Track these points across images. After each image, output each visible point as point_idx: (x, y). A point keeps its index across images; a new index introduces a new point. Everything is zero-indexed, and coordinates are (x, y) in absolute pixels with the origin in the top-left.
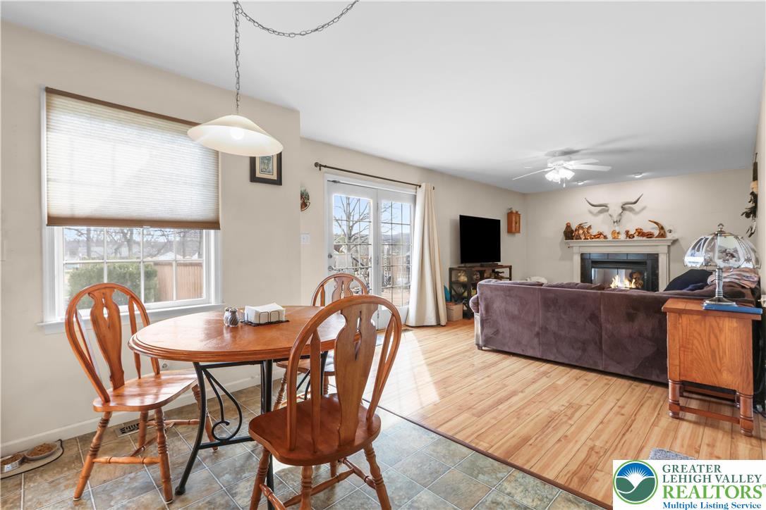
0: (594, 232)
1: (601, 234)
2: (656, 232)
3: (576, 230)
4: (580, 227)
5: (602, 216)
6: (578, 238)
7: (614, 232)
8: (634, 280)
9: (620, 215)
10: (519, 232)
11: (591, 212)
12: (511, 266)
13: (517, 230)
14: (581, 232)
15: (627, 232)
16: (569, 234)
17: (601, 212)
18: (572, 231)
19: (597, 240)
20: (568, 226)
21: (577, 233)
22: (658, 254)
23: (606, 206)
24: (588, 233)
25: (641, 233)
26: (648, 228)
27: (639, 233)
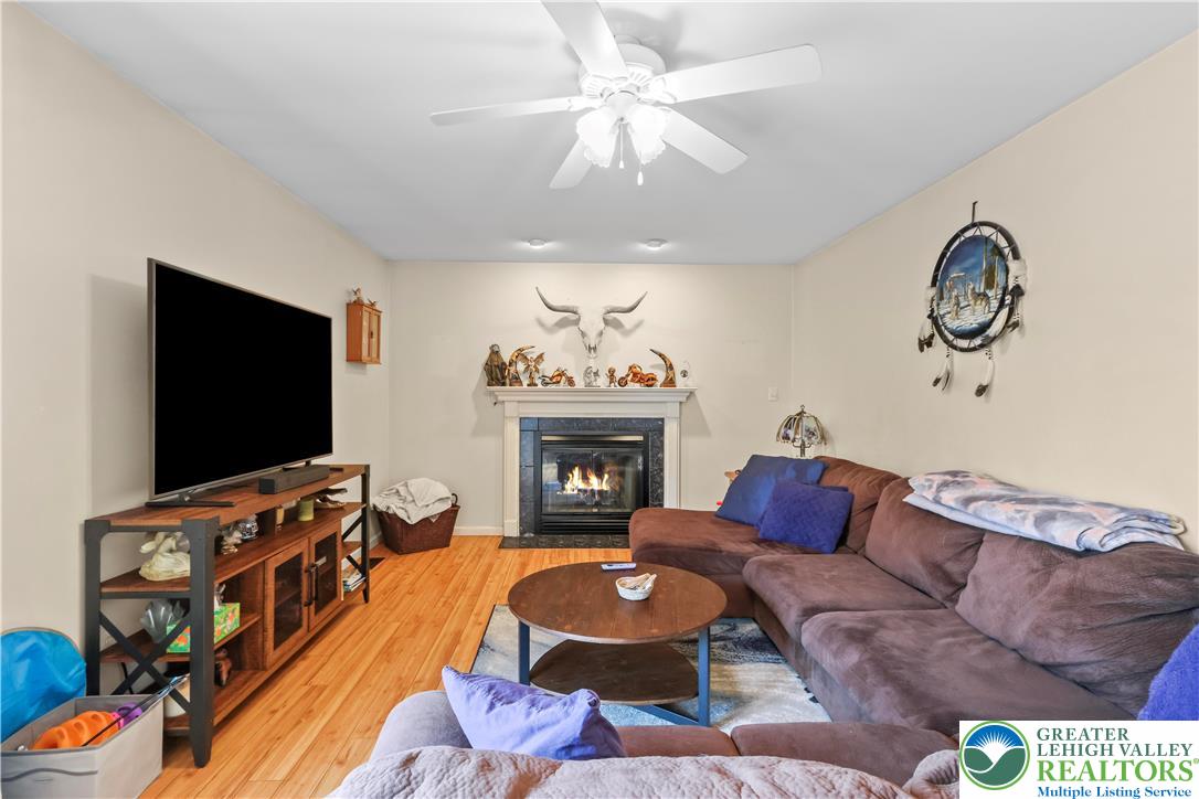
0: (548, 368)
1: (562, 374)
2: (661, 376)
3: (510, 364)
4: (520, 354)
5: (563, 333)
6: (516, 380)
7: (587, 372)
8: (606, 476)
9: (601, 334)
10: (377, 361)
11: (541, 324)
12: (367, 467)
13: (374, 355)
14: (521, 367)
15: (612, 373)
16: (497, 372)
17: (562, 324)
18: (502, 367)
19: (554, 387)
20: (495, 352)
21: (512, 369)
22: (662, 420)
23: (575, 313)
24: (537, 371)
25: (637, 376)
26: (649, 365)
27: (635, 375)
